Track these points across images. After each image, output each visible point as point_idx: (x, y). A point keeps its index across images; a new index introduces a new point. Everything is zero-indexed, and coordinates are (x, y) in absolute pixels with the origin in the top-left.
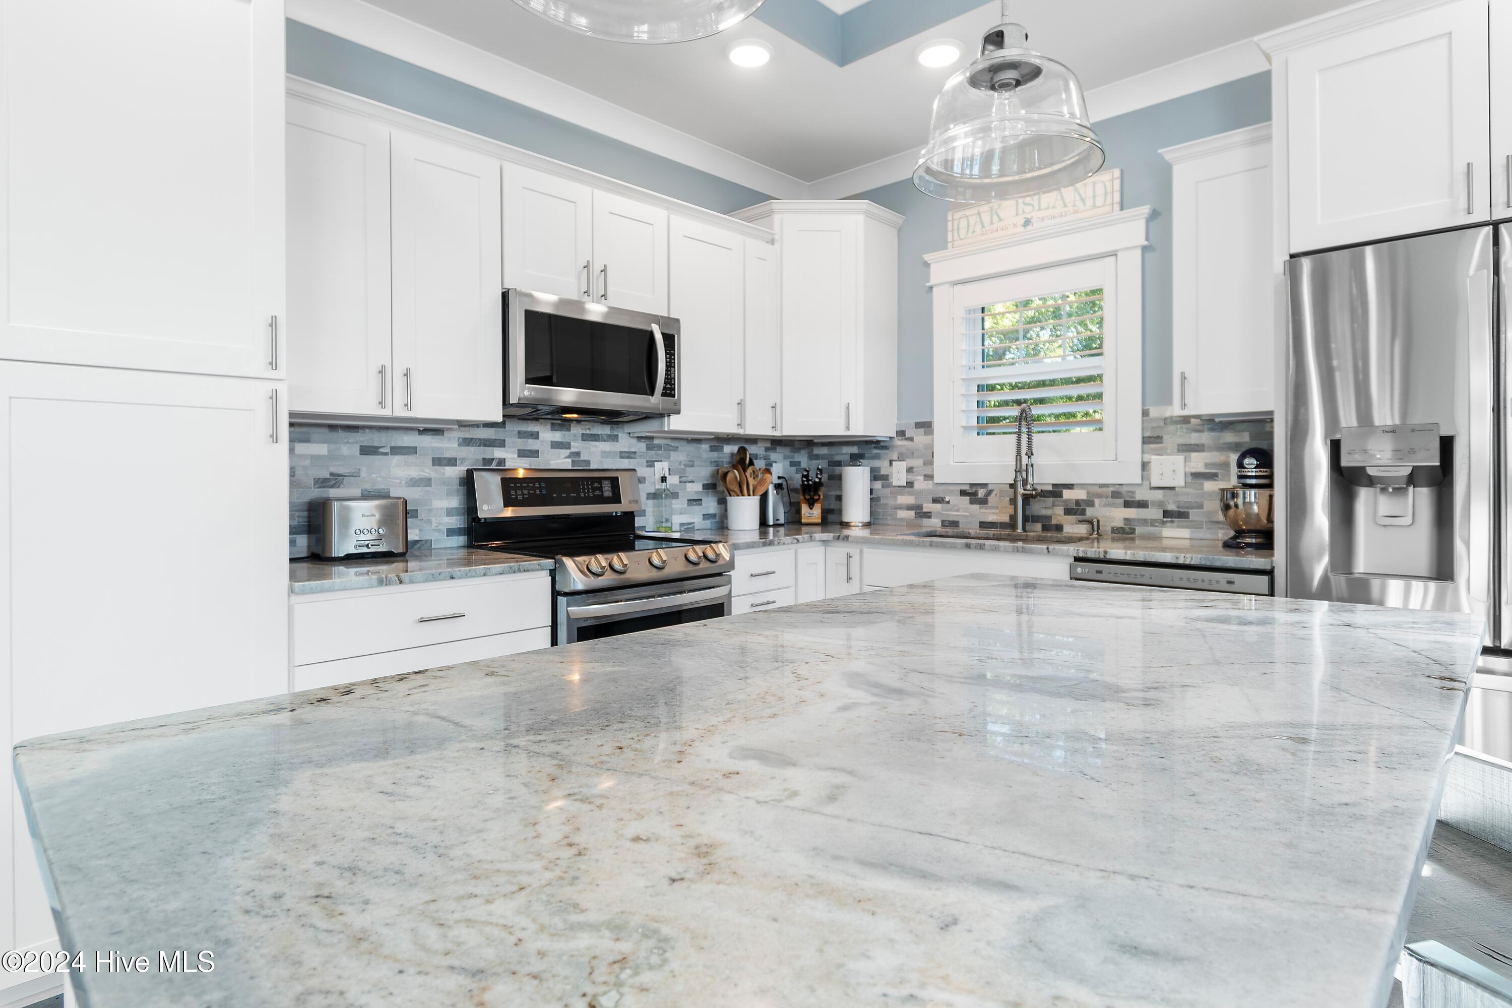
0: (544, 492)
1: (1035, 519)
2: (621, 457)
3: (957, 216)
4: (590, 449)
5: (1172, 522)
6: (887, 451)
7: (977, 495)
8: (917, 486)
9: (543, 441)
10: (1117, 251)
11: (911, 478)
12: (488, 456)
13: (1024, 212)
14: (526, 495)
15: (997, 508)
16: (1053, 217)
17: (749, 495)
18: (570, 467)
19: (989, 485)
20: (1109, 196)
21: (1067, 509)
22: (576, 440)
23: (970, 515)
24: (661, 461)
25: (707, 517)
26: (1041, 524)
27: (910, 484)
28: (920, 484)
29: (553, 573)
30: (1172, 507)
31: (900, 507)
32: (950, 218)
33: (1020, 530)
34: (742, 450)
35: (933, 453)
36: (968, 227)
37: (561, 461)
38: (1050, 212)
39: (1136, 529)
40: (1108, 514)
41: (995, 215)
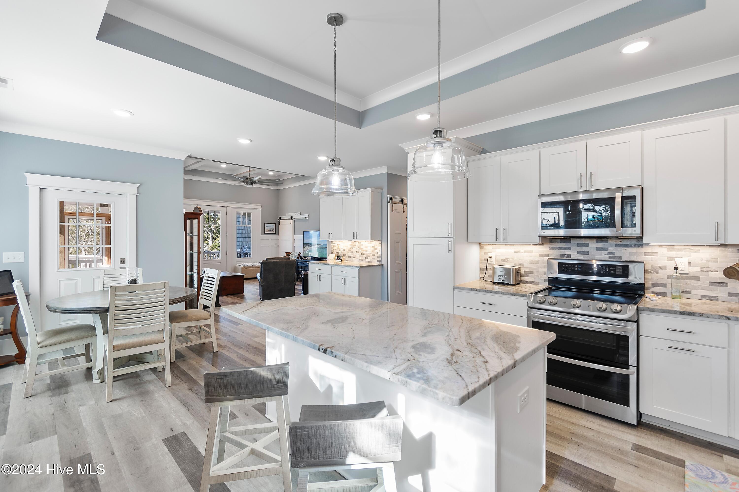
0: (579, 269)
14: (570, 270)
37: (602, 256)
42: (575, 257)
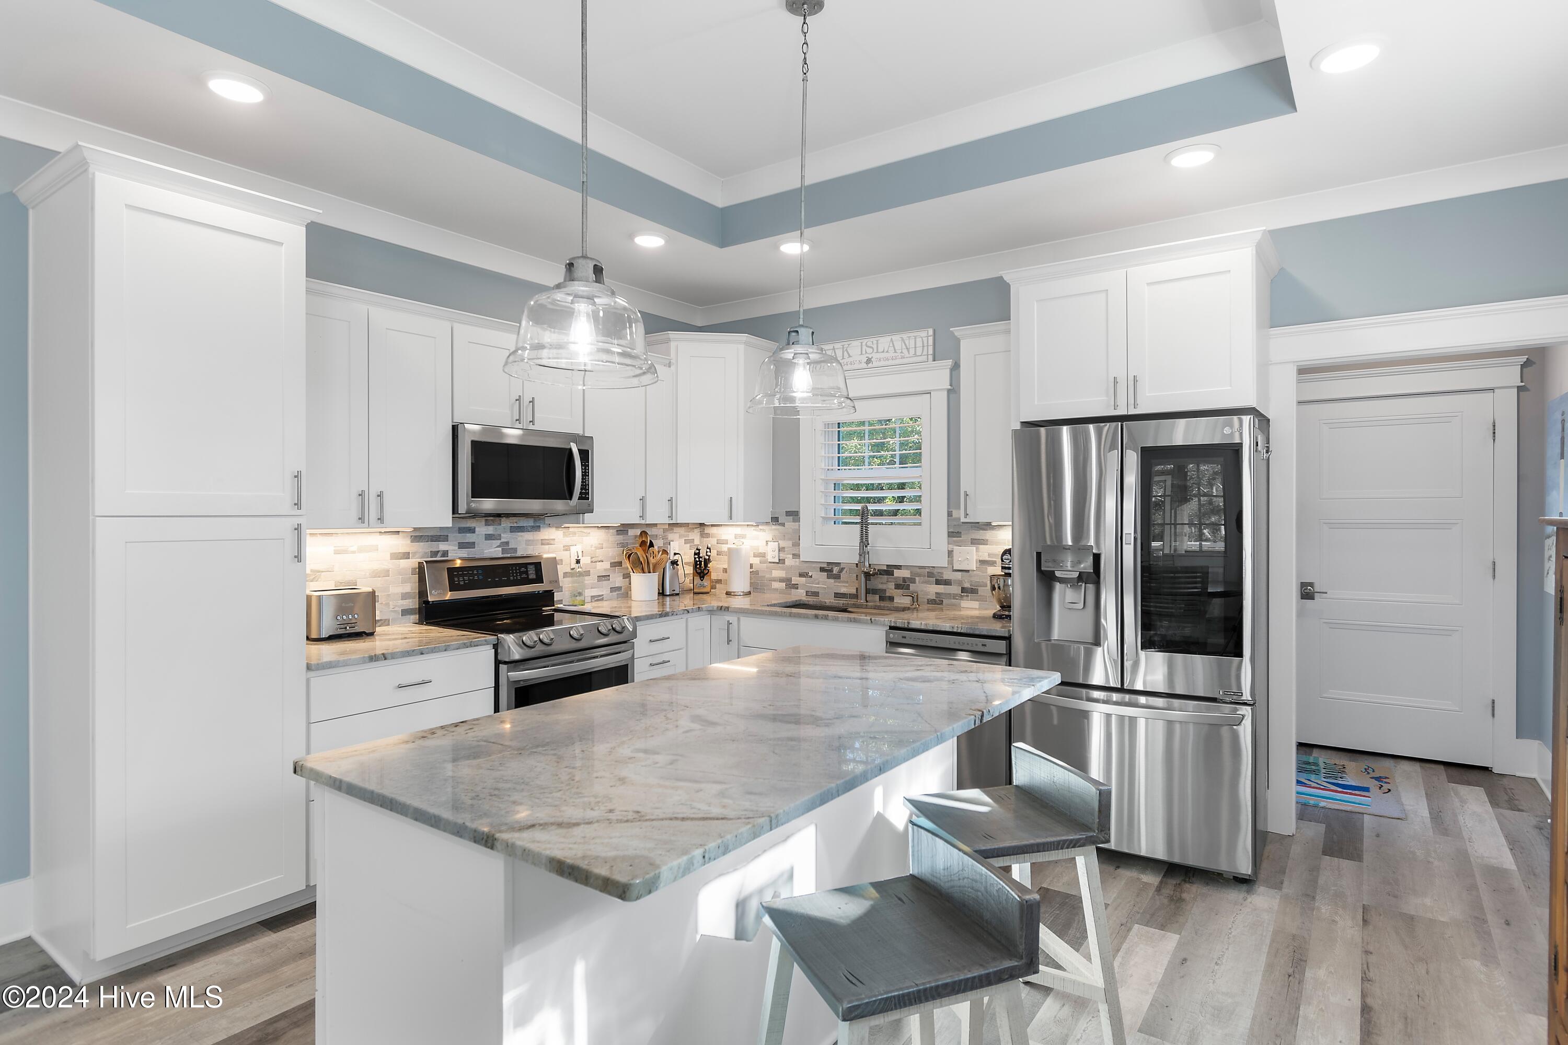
0: (481, 577)
1: (874, 591)
2: (542, 544)
4: (517, 538)
5: (967, 596)
6: (764, 533)
7: (833, 572)
8: (786, 562)
9: (478, 535)
10: (931, 390)
11: (782, 556)
12: (435, 550)
13: (866, 353)
14: (467, 580)
15: (847, 582)
16: (887, 359)
17: (650, 572)
18: (500, 555)
19: (841, 564)
20: (926, 349)
21: (897, 584)
22: (505, 532)
23: (827, 587)
24: (576, 545)
25: (614, 589)
26: (878, 596)
27: (782, 561)
28: (790, 561)
29: (496, 647)
30: (967, 585)
31: (775, 579)
34: (644, 533)
35: (799, 536)
37: (493, 550)
38: (885, 355)
39: (943, 602)
40: (925, 589)
41: (846, 352)
42: (455, 555)
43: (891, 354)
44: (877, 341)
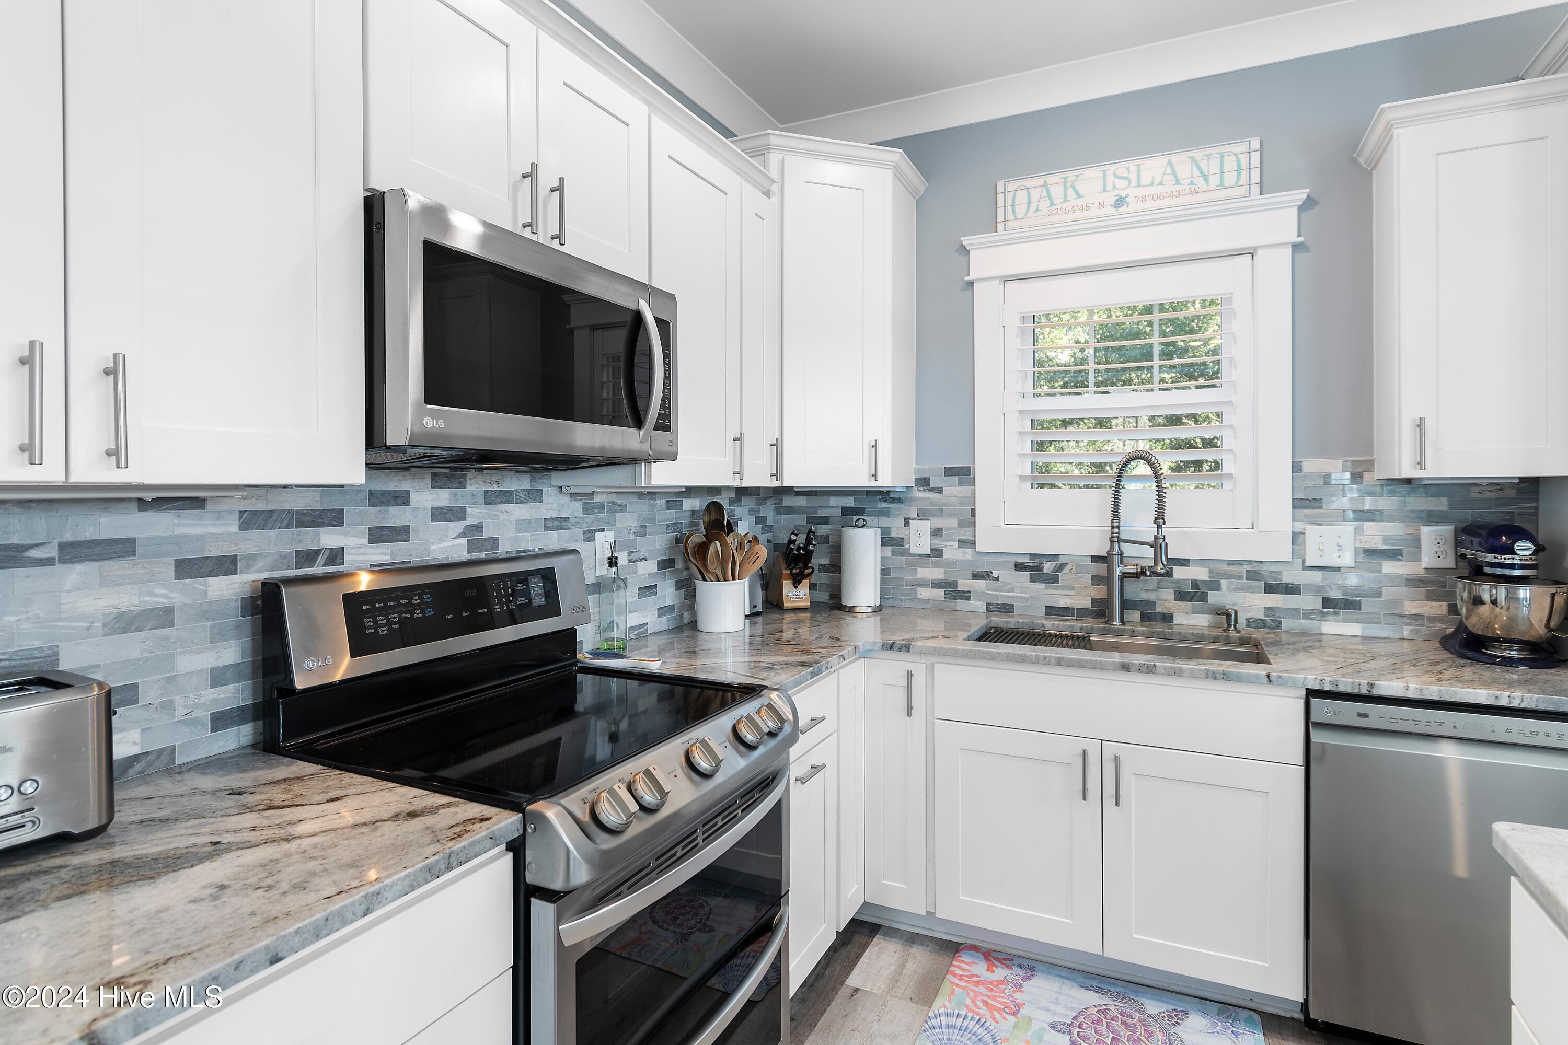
0: (429, 612)
2: (547, 529)
3: (1012, 186)
4: (498, 517)
5: (1335, 613)
6: (900, 505)
7: (1042, 570)
8: (947, 555)
9: (416, 509)
10: (1256, 248)
11: (938, 543)
12: (307, 547)
13: (1114, 187)
14: (395, 623)
15: (1072, 588)
16: (1160, 197)
17: (734, 579)
18: (465, 558)
19: (1060, 557)
20: (1244, 174)
21: (1180, 592)
22: (475, 503)
23: (1031, 597)
24: (604, 530)
25: (664, 612)
26: (1139, 612)
27: (937, 552)
28: (952, 552)
29: (517, 848)
30: (1335, 594)
31: (922, 584)
32: (1000, 189)
33: (1116, 622)
34: (716, 505)
35: (973, 510)
36: (1029, 203)
37: (450, 544)
38: (1156, 190)
39: (1281, 624)
40: (1241, 601)
41: (1071, 189)
42: (359, 560)
43: (1170, 187)
44: (1138, 166)
